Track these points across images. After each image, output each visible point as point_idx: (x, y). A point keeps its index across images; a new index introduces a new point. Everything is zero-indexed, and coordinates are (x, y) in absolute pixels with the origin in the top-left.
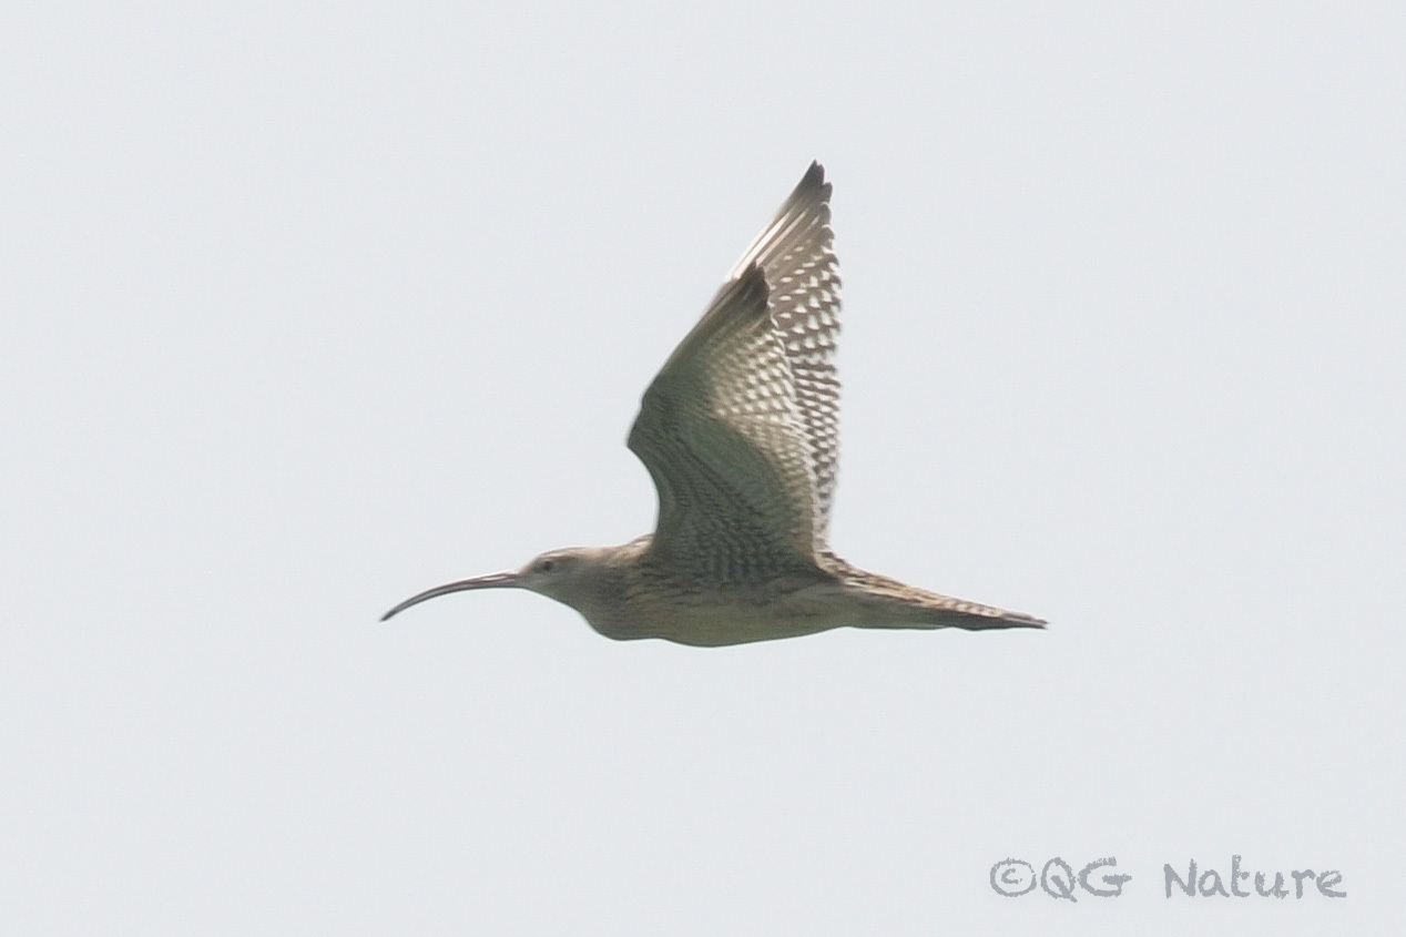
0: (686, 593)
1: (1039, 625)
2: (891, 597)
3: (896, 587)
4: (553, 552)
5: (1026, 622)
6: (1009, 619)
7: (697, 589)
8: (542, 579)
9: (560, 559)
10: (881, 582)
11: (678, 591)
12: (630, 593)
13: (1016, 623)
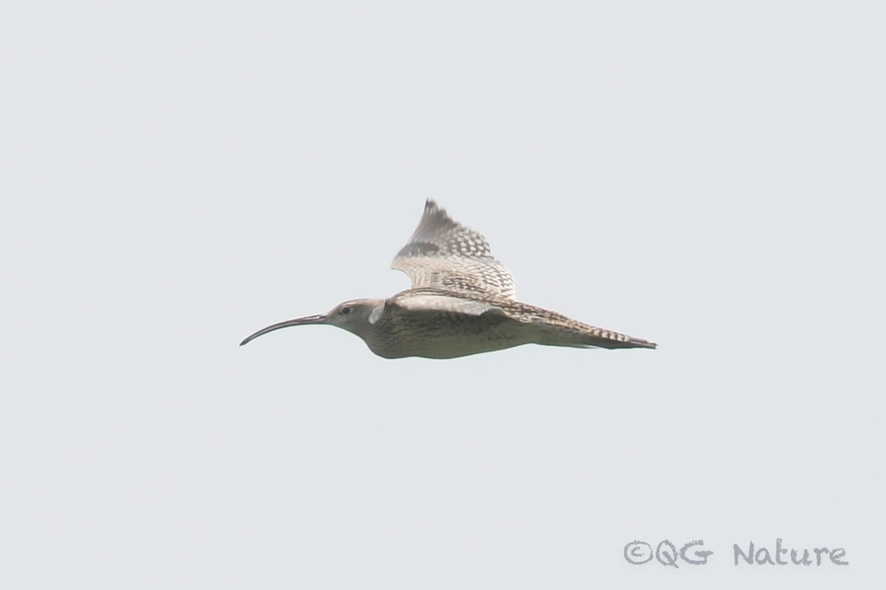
0: (430, 329)
1: (653, 346)
2: (561, 326)
3: (563, 319)
4: (348, 302)
5: (644, 344)
6: (633, 342)
7: (437, 326)
8: (343, 319)
9: (354, 306)
10: (552, 316)
11: (426, 328)
12: (395, 330)
13: (636, 345)
